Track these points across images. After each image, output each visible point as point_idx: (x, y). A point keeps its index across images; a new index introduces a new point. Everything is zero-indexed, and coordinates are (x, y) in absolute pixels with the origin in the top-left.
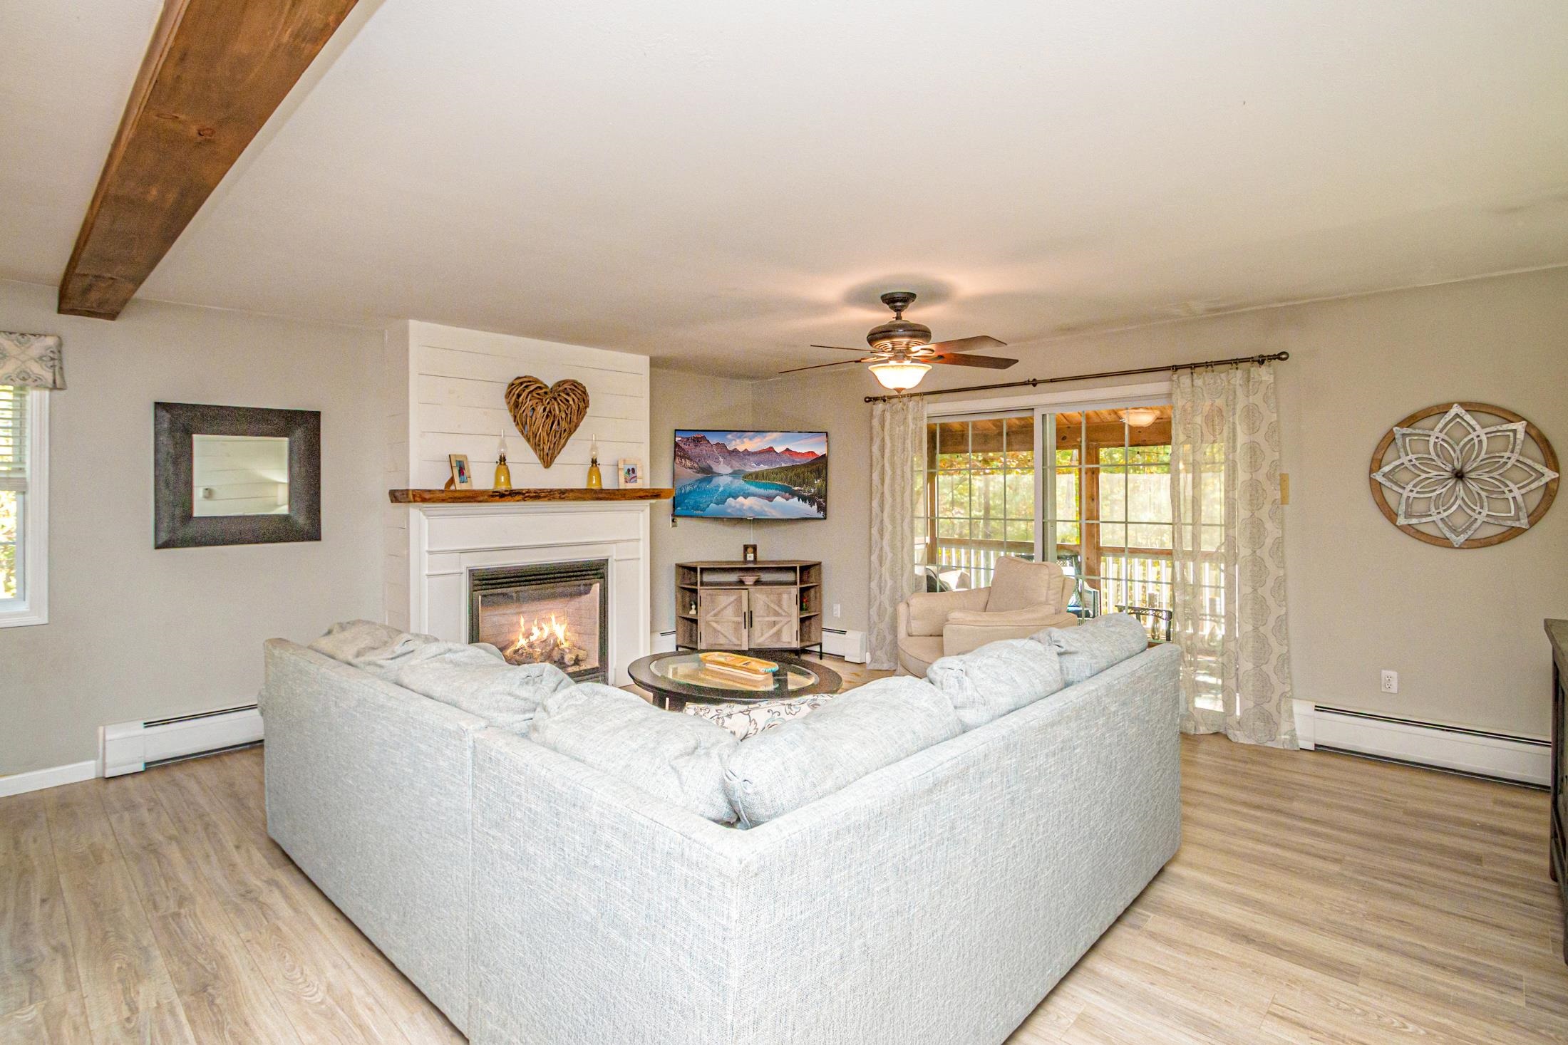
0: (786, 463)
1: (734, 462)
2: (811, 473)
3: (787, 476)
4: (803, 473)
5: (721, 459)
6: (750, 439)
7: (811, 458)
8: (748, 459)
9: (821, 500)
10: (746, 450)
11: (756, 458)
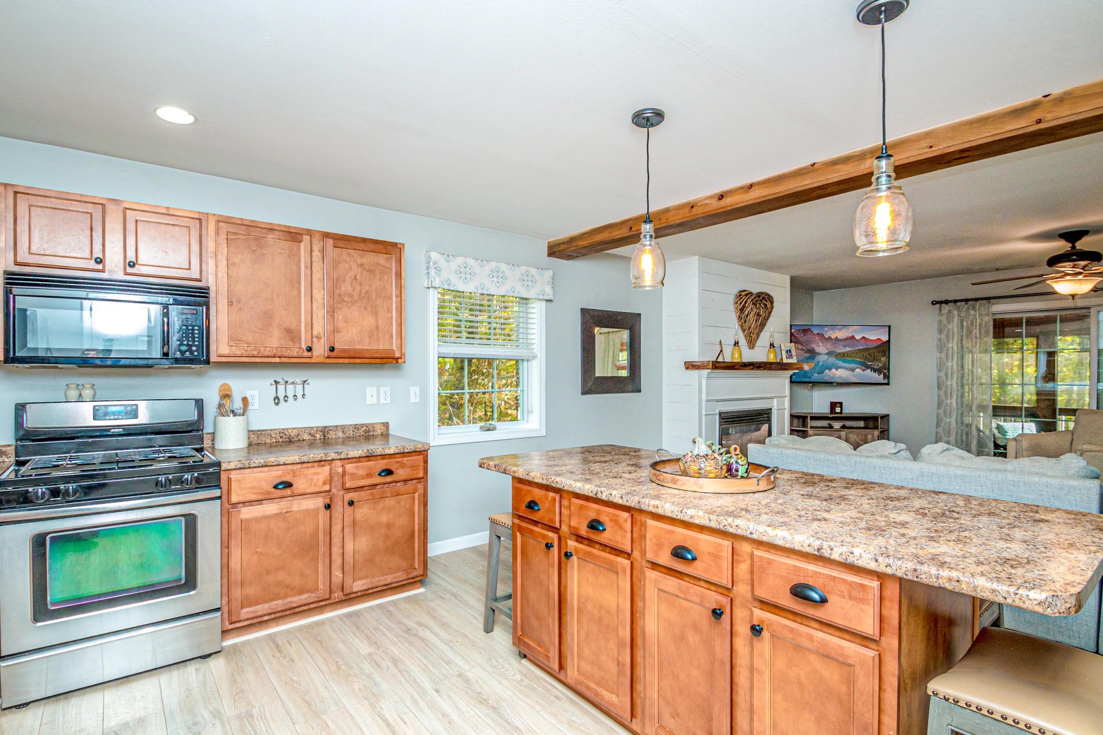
0: (863, 346)
1: (829, 346)
2: (879, 353)
3: (863, 355)
4: (874, 353)
5: (821, 344)
6: (839, 330)
7: (879, 343)
8: (838, 344)
9: (886, 371)
10: (836, 337)
11: (843, 343)
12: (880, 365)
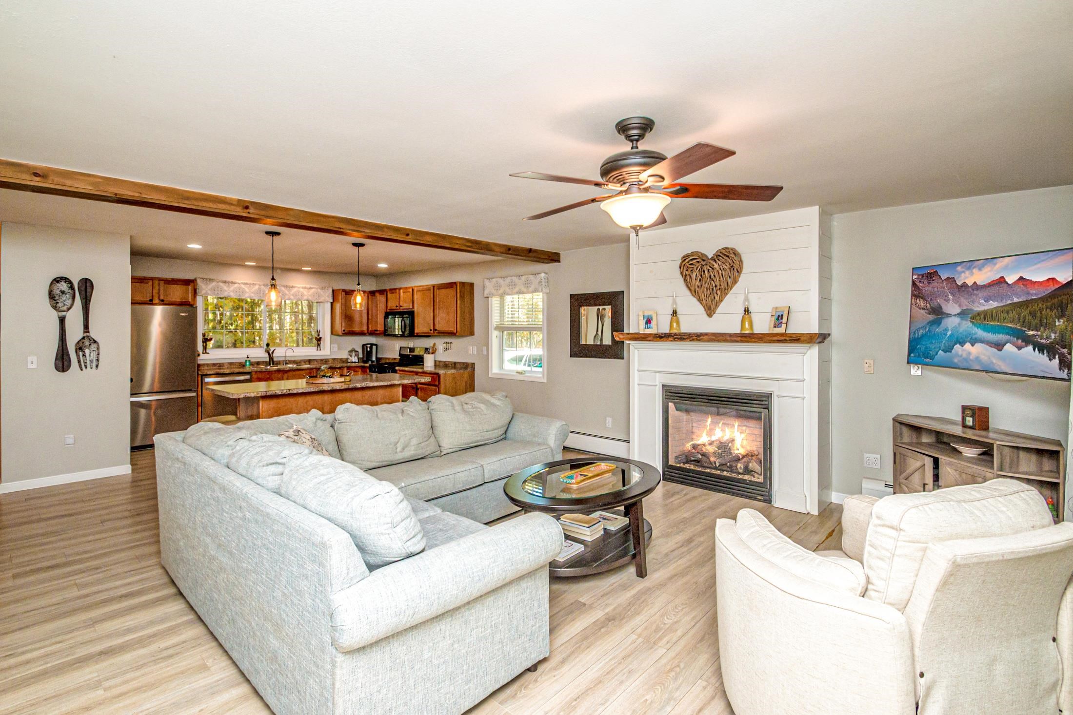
0: (1018, 296)
1: (962, 299)
2: (1051, 310)
3: (1019, 315)
4: (1041, 310)
5: (951, 297)
7: (1052, 287)
8: (977, 295)
9: (1065, 351)
10: (975, 283)
11: (985, 293)
12: (1053, 336)
